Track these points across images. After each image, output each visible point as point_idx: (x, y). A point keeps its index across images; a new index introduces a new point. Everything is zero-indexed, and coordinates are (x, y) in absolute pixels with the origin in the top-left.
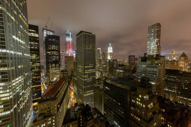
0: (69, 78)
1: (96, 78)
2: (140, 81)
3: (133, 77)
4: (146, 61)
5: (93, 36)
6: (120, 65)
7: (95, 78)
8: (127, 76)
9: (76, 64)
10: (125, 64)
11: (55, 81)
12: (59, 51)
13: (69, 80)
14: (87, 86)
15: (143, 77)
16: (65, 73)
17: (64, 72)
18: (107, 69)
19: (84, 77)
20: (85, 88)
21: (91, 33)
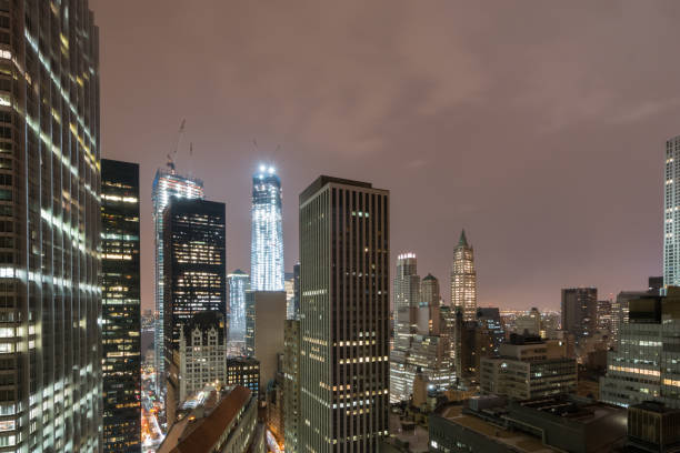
0: (261, 392)
1: (393, 400)
2: (625, 421)
3: (589, 401)
4: (658, 320)
5: (379, 197)
6: (516, 339)
7: (387, 396)
8: (555, 396)
9: (294, 327)
10: (543, 334)
11: (200, 407)
12: (220, 270)
13: (264, 404)
14: (349, 435)
15: (641, 400)
16: (248, 373)
17: (242, 364)
18: (448, 355)
19: (335, 393)
20: (335, 446)
21: (369, 186)
